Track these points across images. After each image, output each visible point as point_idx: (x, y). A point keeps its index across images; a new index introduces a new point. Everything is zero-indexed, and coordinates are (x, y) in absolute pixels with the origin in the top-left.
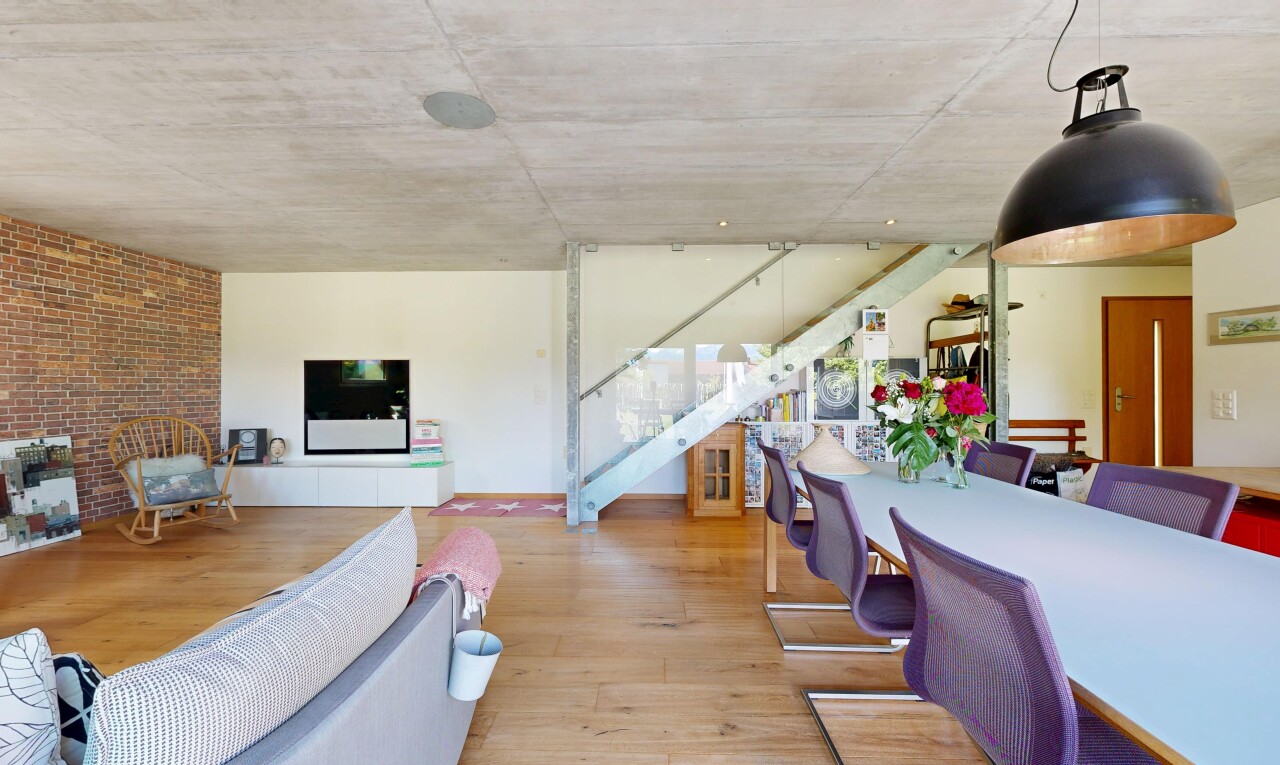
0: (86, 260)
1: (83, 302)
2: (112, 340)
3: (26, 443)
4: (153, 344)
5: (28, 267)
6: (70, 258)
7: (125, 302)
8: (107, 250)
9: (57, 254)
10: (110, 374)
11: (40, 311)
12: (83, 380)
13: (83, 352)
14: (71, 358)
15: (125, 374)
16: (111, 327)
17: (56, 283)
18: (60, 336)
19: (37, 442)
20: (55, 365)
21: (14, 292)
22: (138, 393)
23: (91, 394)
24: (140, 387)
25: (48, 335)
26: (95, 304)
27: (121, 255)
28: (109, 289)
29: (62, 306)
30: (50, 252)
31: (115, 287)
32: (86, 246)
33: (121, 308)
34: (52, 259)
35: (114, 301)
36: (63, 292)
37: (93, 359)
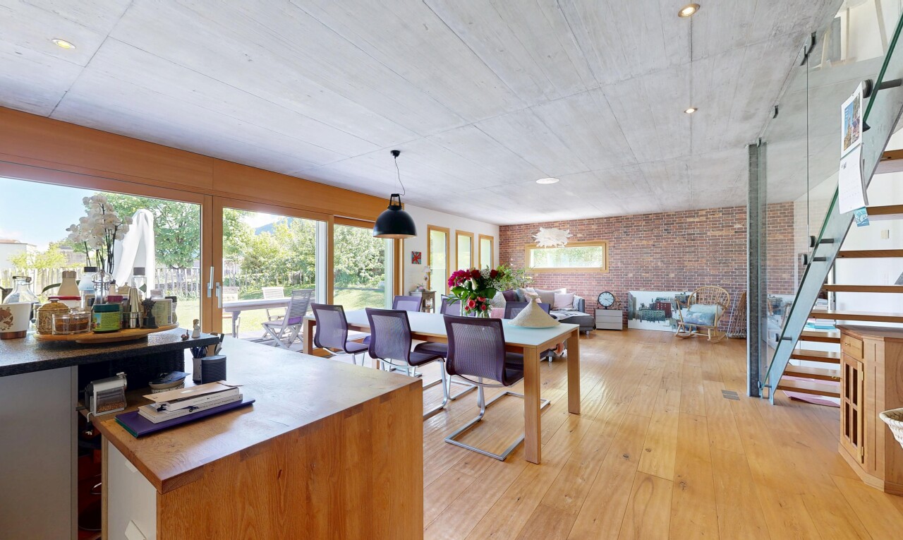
0: (704, 219)
1: (703, 237)
2: (716, 252)
3: (679, 293)
4: (740, 251)
5: (681, 228)
6: (697, 220)
7: (724, 233)
8: (714, 212)
9: (692, 220)
10: (716, 266)
11: (685, 243)
12: (703, 269)
13: (702, 257)
14: (698, 261)
15: (724, 266)
16: (716, 245)
17: (691, 231)
18: (693, 252)
19: (683, 293)
20: (691, 264)
21: (676, 238)
22: (732, 276)
23: (707, 276)
24: (733, 272)
25: (688, 252)
26: (709, 236)
27: (721, 211)
28: (715, 228)
29: (693, 240)
30: (689, 220)
31: (718, 227)
32: (704, 213)
33: (721, 236)
34: (690, 222)
35: (717, 233)
36: (694, 234)
37: (707, 261)
